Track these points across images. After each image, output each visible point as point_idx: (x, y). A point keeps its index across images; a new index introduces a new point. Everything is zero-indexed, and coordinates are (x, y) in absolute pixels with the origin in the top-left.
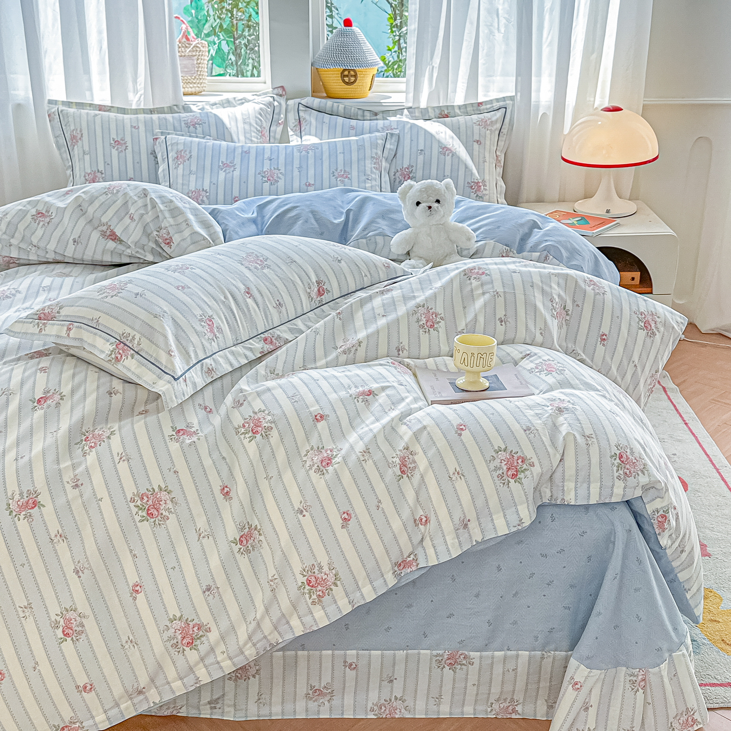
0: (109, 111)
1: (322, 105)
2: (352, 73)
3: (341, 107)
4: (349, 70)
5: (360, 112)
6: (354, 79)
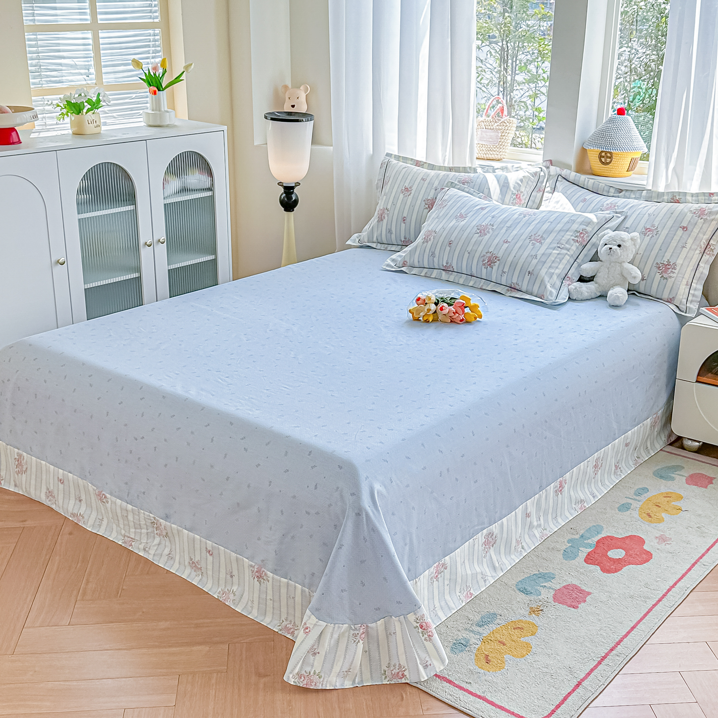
1: (577, 178)
2: (609, 155)
4: (606, 152)
6: (610, 160)
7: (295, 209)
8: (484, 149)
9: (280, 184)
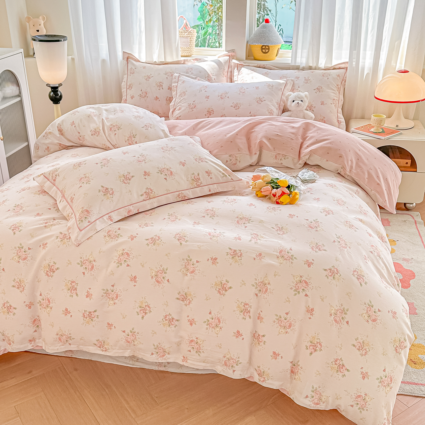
6: (268, 50)
7: (60, 102)
9: (48, 85)
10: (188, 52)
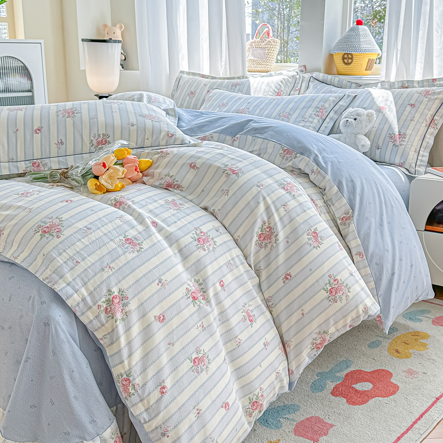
0: (207, 78)
1: (325, 78)
2: (350, 56)
3: (337, 79)
4: (348, 54)
5: (349, 84)
6: (351, 60)
8: (254, 63)
9: (96, 95)
10: (263, 66)
